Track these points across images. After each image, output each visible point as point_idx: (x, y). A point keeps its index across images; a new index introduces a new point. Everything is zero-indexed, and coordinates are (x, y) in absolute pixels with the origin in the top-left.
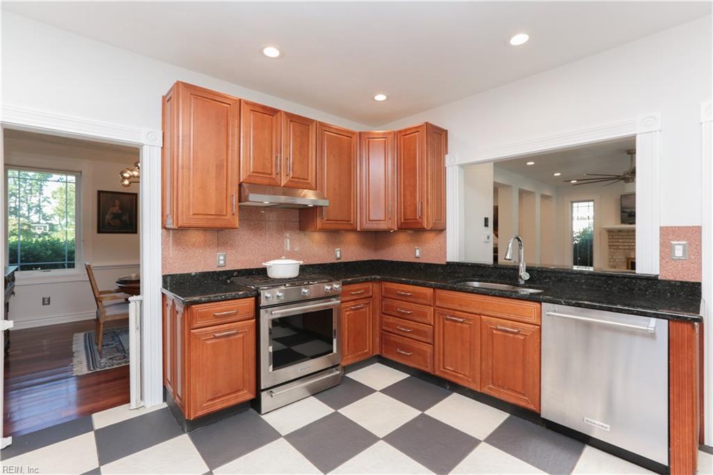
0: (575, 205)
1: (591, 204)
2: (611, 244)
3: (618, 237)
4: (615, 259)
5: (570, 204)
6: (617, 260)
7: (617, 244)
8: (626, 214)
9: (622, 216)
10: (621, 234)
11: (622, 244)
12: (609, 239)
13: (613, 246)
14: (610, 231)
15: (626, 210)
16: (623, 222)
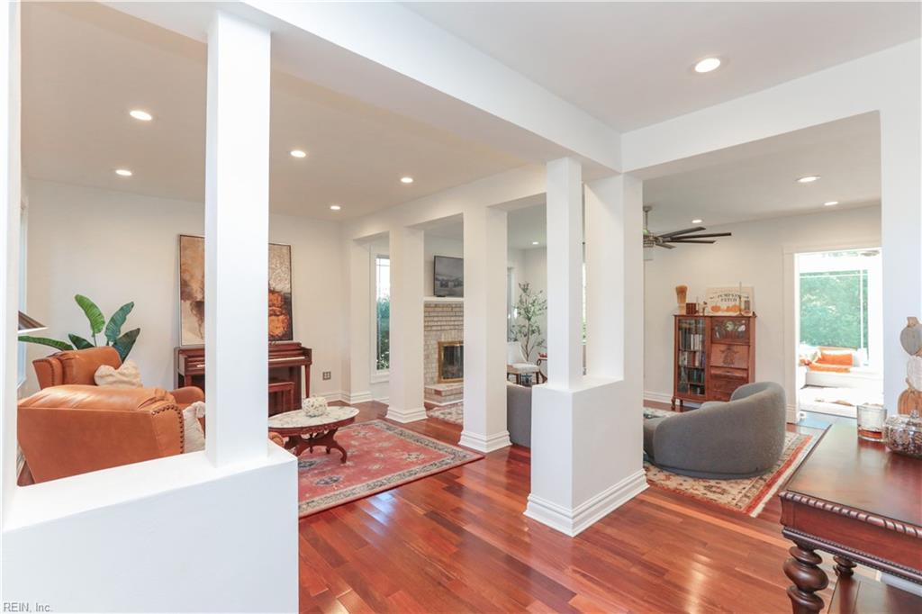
2: (426, 324)
3: (434, 314)
4: (429, 346)
7: (432, 324)
8: (437, 283)
9: (435, 285)
11: (435, 324)
12: (425, 317)
13: (428, 326)
14: (426, 306)
15: (437, 277)
16: (437, 294)
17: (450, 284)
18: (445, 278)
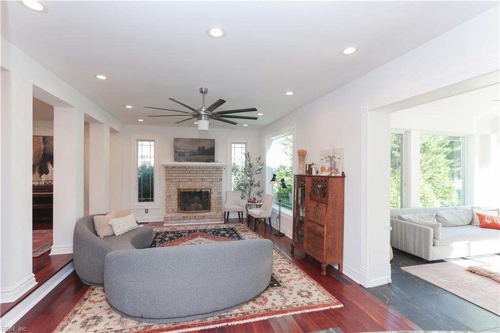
0: (140, 143)
1: (152, 143)
2: (167, 178)
3: (172, 172)
4: (170, 190)
5: (136, 142)
6: (172, 191)
7: (172, 178)
8: (177, 154)
9: (175, 155)
10: (173, 169)
11: (174, 178)
12: (166, 173)
13: (169, 179)
14: (167, 167)
15: (177, 150)
16: (176, 160)
17: (186, 154)
18: (183, 151)
